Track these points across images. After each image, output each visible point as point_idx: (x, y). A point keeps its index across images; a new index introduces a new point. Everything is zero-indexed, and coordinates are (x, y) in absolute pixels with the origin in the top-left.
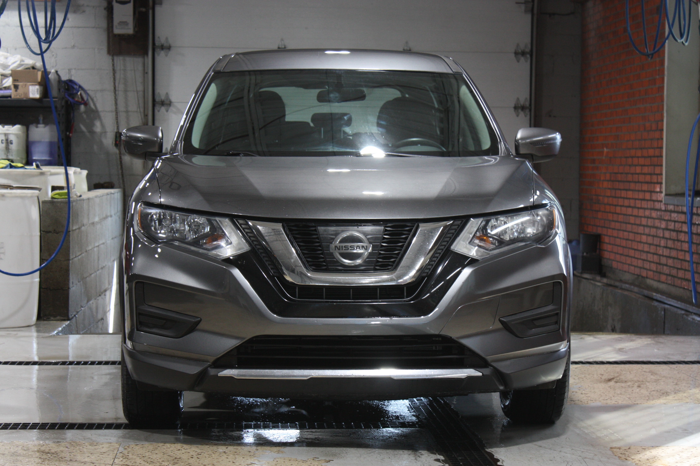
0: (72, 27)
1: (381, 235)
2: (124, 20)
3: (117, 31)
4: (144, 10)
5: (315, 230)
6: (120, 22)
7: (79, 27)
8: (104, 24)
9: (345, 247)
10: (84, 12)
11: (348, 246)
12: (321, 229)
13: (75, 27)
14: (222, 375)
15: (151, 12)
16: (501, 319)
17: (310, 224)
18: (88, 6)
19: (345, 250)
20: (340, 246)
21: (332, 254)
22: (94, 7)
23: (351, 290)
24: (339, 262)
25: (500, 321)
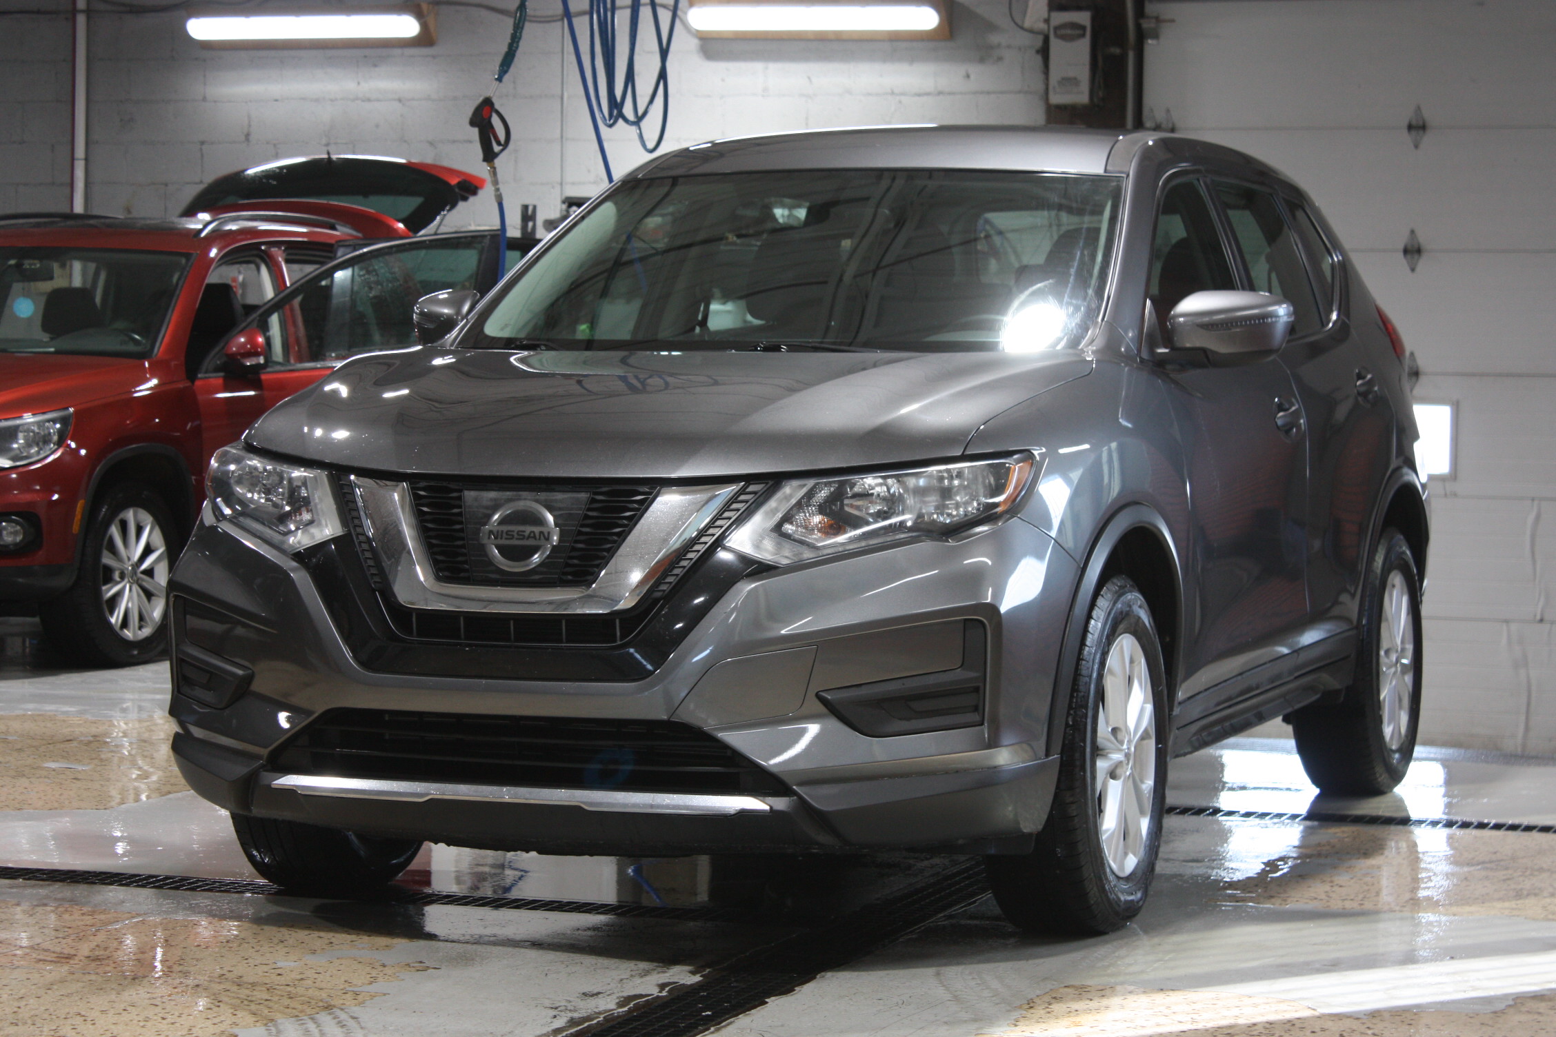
0: (975, 93)
1: (580, 509)
2: (1071, 74)
3: (1056, 99)
4: (1116, 51)
5: (459, 498)
6: (1063, 79)
7: (988, 93)
8: (1038, 84)
9: (507, 533)
10: (1000, 59)
11: (513, 531)
12: (470, 495)
13: (982, 93)
14: (277, 787)
15: (1131, 56)
16: (821, 693)
17: (453, 486)
18: (1009, 47)
19: (506, 539)
20: (498, 532)
21: (482, 549)
22: (1020, 49)
23: (512, 622)
24: (494, 565)
25: (818, 696)
